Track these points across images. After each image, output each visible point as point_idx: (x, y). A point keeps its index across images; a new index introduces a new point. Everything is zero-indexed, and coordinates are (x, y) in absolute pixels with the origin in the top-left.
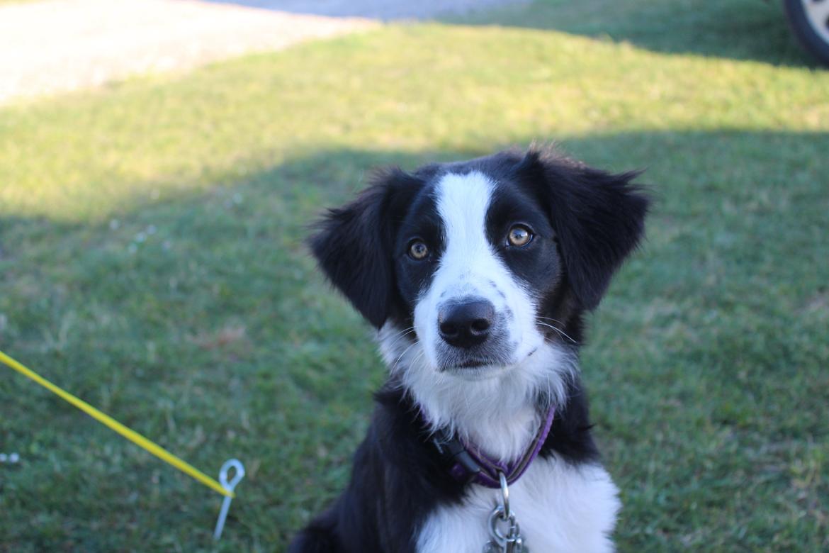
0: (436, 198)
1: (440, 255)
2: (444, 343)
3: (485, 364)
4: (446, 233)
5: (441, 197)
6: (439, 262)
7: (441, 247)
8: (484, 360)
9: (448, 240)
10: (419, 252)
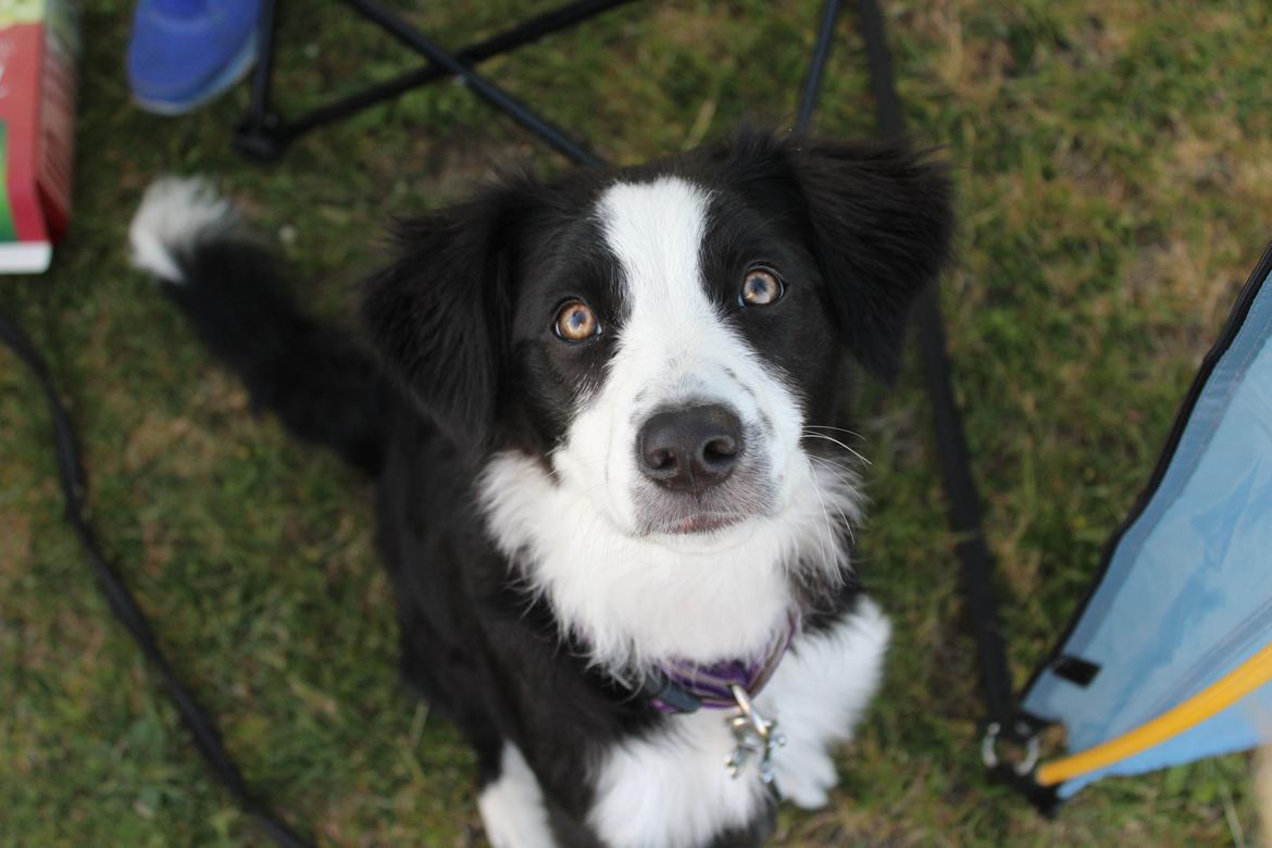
0: (602, 224)
1: (619, 326)
2: (649, 486)
3: (728, 522)
4: (627, 286)
5: (613, 222)
6: (617, 339)
7: (620, 311)
8: (731, 514)
9: (632, 297)
10: (578, 324)
